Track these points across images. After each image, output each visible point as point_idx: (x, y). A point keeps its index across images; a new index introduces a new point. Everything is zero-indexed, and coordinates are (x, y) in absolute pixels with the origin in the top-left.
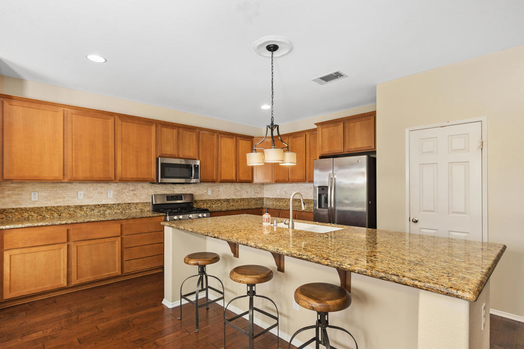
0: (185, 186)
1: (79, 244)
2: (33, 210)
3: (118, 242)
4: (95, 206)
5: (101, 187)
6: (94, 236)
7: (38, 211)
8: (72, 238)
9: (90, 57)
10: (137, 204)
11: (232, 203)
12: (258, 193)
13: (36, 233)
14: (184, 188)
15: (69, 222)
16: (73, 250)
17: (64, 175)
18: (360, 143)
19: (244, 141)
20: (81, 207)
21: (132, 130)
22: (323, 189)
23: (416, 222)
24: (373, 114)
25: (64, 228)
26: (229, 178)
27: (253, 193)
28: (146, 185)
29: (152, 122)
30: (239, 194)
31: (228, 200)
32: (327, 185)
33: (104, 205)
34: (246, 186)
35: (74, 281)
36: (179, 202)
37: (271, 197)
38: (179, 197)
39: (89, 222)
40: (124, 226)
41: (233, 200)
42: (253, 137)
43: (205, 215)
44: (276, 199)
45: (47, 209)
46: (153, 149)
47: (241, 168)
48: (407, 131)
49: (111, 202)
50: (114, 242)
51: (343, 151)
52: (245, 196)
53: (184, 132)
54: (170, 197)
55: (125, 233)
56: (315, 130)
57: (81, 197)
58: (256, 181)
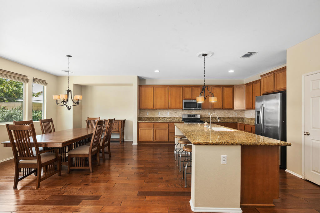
0: (197, 111)
1: (156, 129)
2: (147, 118)
4: (163, 117)
6: (160, 127)
8: (154, 127)
9: (155, 71)
10: (177, 117)
11: (222, 120)
12: (240, 115)
13: (146, 124)
14: (196, 112)
15: (153, 122)
16: (155, 130)
17: (154, 107)
19: (227, 89)
20: (159, 117)
21: (173, 90)
24: (284, 69)
25: (152, 123)
26: (218, 107)
27: (237, 115)
29: (181, 86)
30: (227, 115)
33: (166, 117)
34: (231, 111)
35: (155, 141)
36: (193, 117)
37: (248, 117)
38: (194, 115)
39: (158, 122)
40: (169, 125)
42: (234, 86)
45: (151, 118)
46: (182, 97)
47: (225, 102)
48: (303, 76)
50: (166, 130)
51: (273, 91)
53: (195, 88)
54: (189, 115)
55: (170, 127)
56: (260, 80)
57: (159, 114)
58: (235, 108)
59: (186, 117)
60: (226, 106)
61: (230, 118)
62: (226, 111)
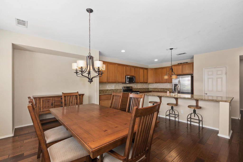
4: (111, 90)
10: (119, 89)
14: (130, 85)
18: (187, 71)
19: (145, 70)
20: (108, 90)
22: (176, 85)
23: (207, 94)
26: (142, 82)
28: (121, 84)
32: (177, 84)
34: (145, 84)
38: (129, 87)
39: (109, 94)
41: (141, 88)
42: (148, 69)
43: (139, 93)
44: (154, 88)
46: (125, 73)
48: (204, 69)
51: (182, 74)
54: (127, 87)
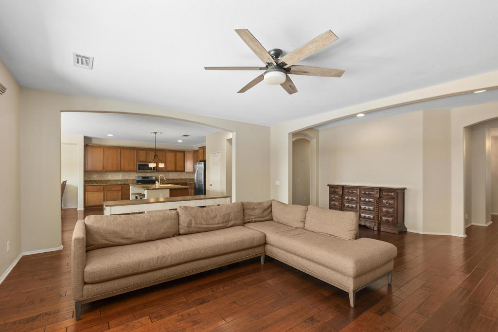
2: (94, 181)
3: (120, 193)
4: (115, 180)
5: (117, 174)
6: (112, 190)
7: (96, 181)
8: (105, 190)
9: (108, 135)
10: (131, 180)
12: (191, 176)
13: (94, 187)
14: (151, 174)
15: (104, 184)
16: (105, 193)
17: (103, 169)
19: (179, 153)
20: (110, 180)
21: (127, 153)
24: (205, 147)
25: (103, 186)
26: (171, 170)
28: (133, 173)
29: (135, 149)
31: (173, 179)
33: (118, 180)
34: (183, 173)
36: (147, 179)
38: (148, 177)
39: (110, 185)
40: (123, 187)
42: (185, 151)
45: (99, 181)
47: (177, 166)
48: (210, 154)
49: (120, 179)
52: (183, 178)
54: (143, 177)
55: (123, 189)
56: (198, 150)
57: (109, 177)
58: (186, 171)
59: (141, 179)
60: (178, 169)
61: (182, 179)
62: (179, 173)
